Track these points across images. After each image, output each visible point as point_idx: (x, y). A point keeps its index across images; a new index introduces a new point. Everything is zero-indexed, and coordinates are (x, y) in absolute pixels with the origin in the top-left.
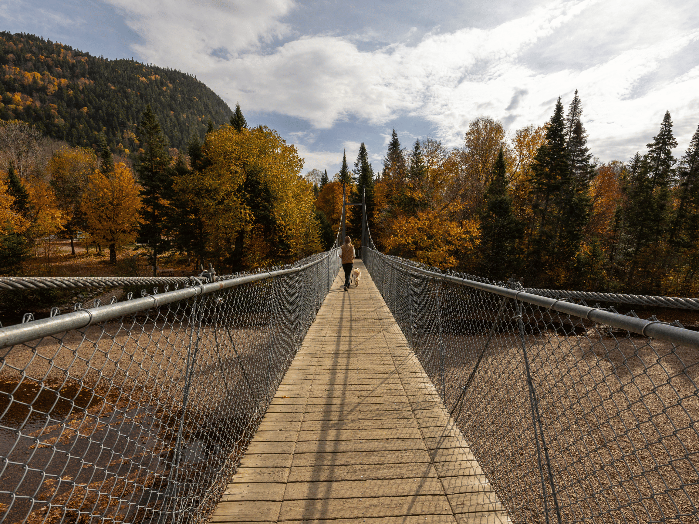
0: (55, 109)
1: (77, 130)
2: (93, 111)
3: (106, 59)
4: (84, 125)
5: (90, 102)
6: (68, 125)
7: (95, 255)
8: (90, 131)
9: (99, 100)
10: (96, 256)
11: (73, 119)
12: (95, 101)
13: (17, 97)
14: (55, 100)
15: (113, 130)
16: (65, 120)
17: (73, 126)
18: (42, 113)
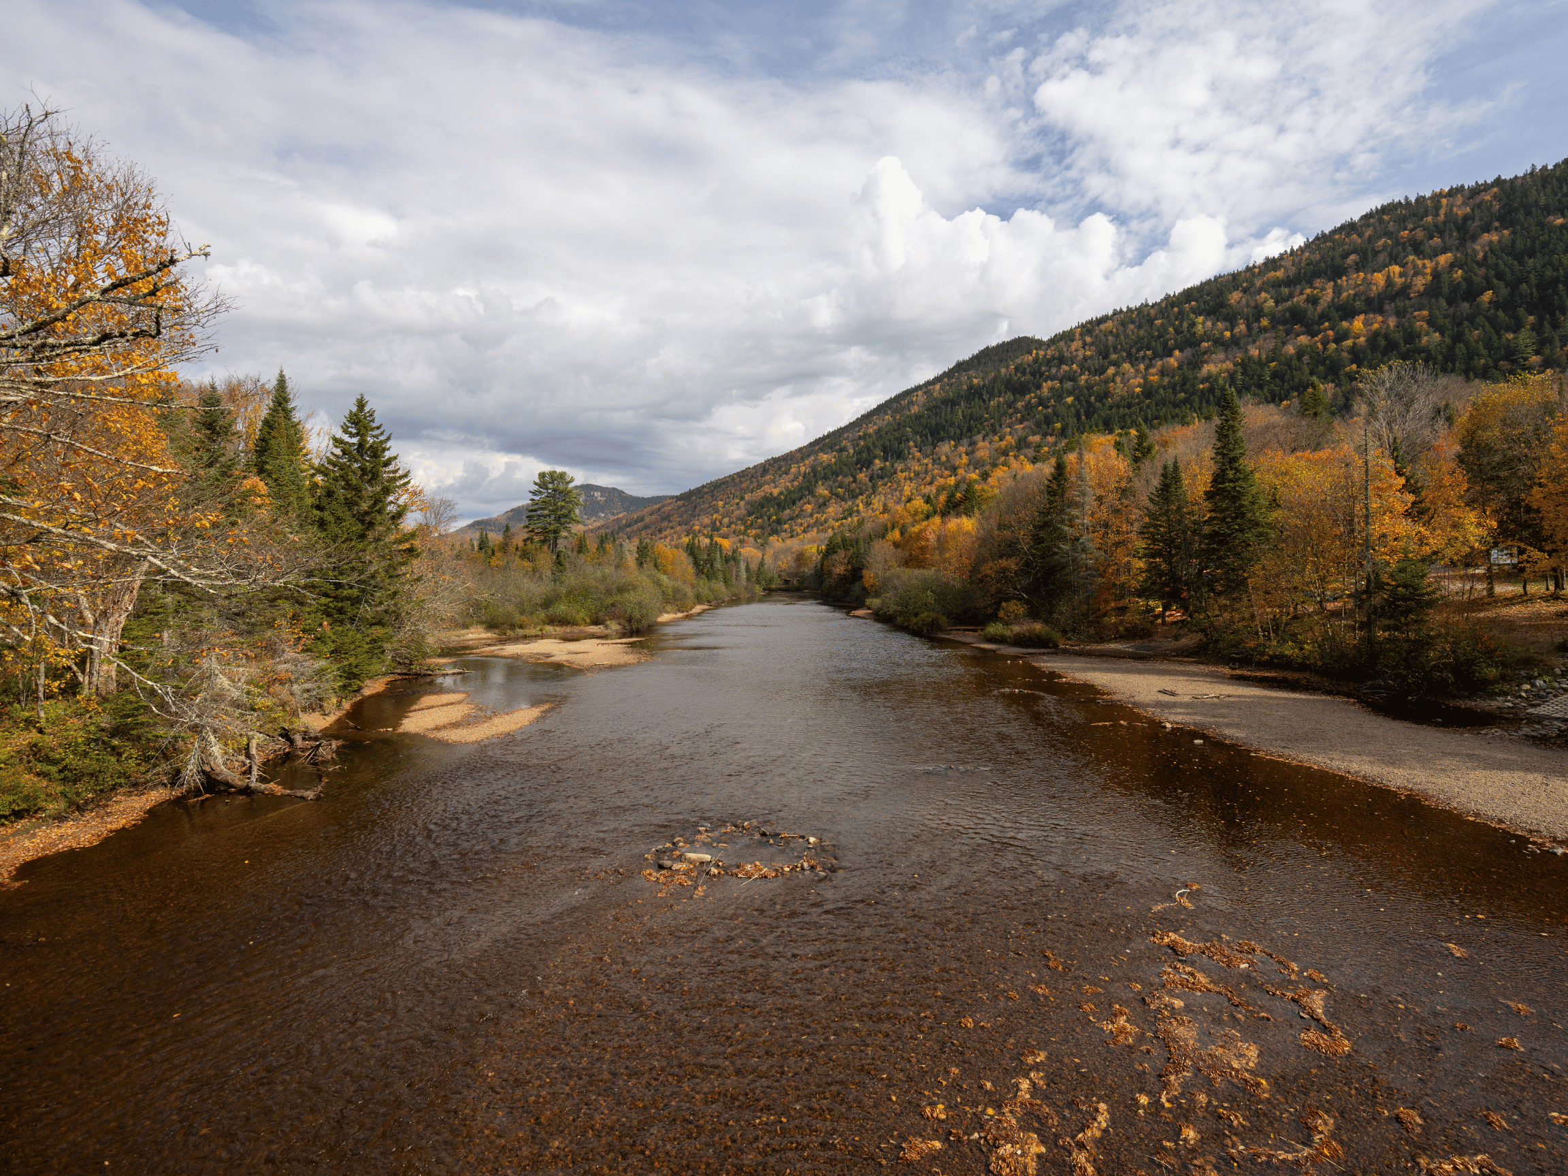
0: (1423, 319)
1: (1467, 344)
2: (1504, 291)
3: (1545, 168)
4: (1483, 327)
5: (1500, 276)
6: (1448, 340)
7: (1545, 599)
8: (1495, 337)
9: (1521, 263)
10: (1547, 601)
11: (1459, 324)
12: (1512, 270)
13: (1358, 324)
14: (1425, 301)
15: (1553, 315)
16: (1442, 334)
17: (1458, 338)
18: (1398, 337)
